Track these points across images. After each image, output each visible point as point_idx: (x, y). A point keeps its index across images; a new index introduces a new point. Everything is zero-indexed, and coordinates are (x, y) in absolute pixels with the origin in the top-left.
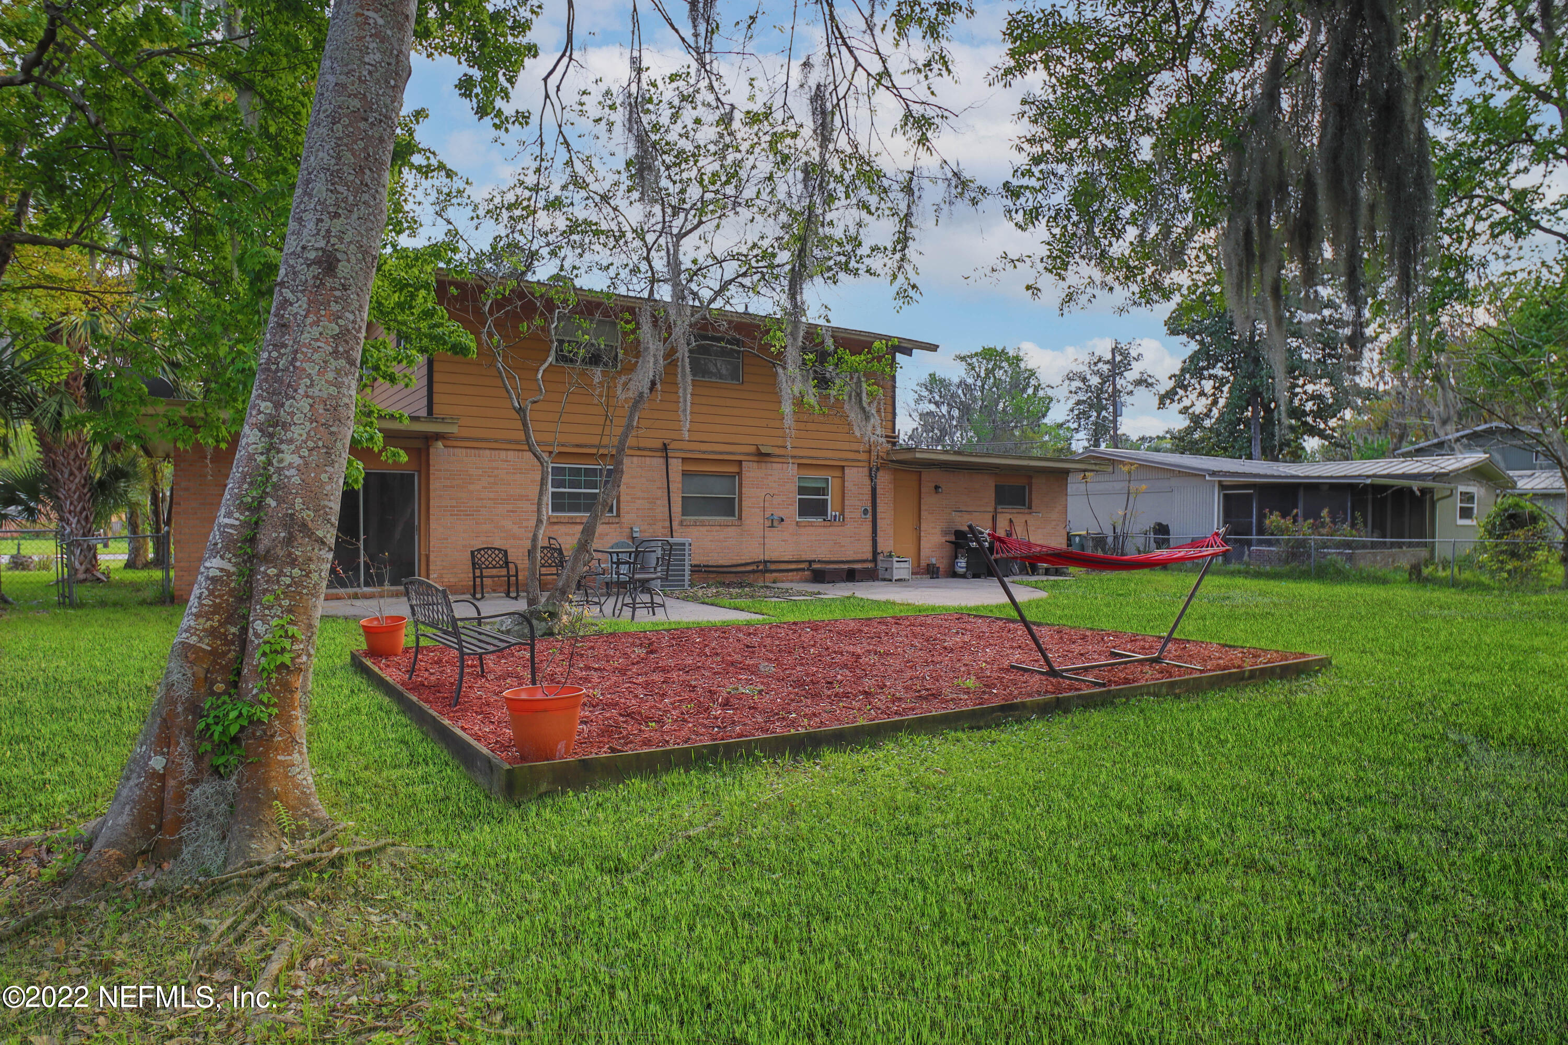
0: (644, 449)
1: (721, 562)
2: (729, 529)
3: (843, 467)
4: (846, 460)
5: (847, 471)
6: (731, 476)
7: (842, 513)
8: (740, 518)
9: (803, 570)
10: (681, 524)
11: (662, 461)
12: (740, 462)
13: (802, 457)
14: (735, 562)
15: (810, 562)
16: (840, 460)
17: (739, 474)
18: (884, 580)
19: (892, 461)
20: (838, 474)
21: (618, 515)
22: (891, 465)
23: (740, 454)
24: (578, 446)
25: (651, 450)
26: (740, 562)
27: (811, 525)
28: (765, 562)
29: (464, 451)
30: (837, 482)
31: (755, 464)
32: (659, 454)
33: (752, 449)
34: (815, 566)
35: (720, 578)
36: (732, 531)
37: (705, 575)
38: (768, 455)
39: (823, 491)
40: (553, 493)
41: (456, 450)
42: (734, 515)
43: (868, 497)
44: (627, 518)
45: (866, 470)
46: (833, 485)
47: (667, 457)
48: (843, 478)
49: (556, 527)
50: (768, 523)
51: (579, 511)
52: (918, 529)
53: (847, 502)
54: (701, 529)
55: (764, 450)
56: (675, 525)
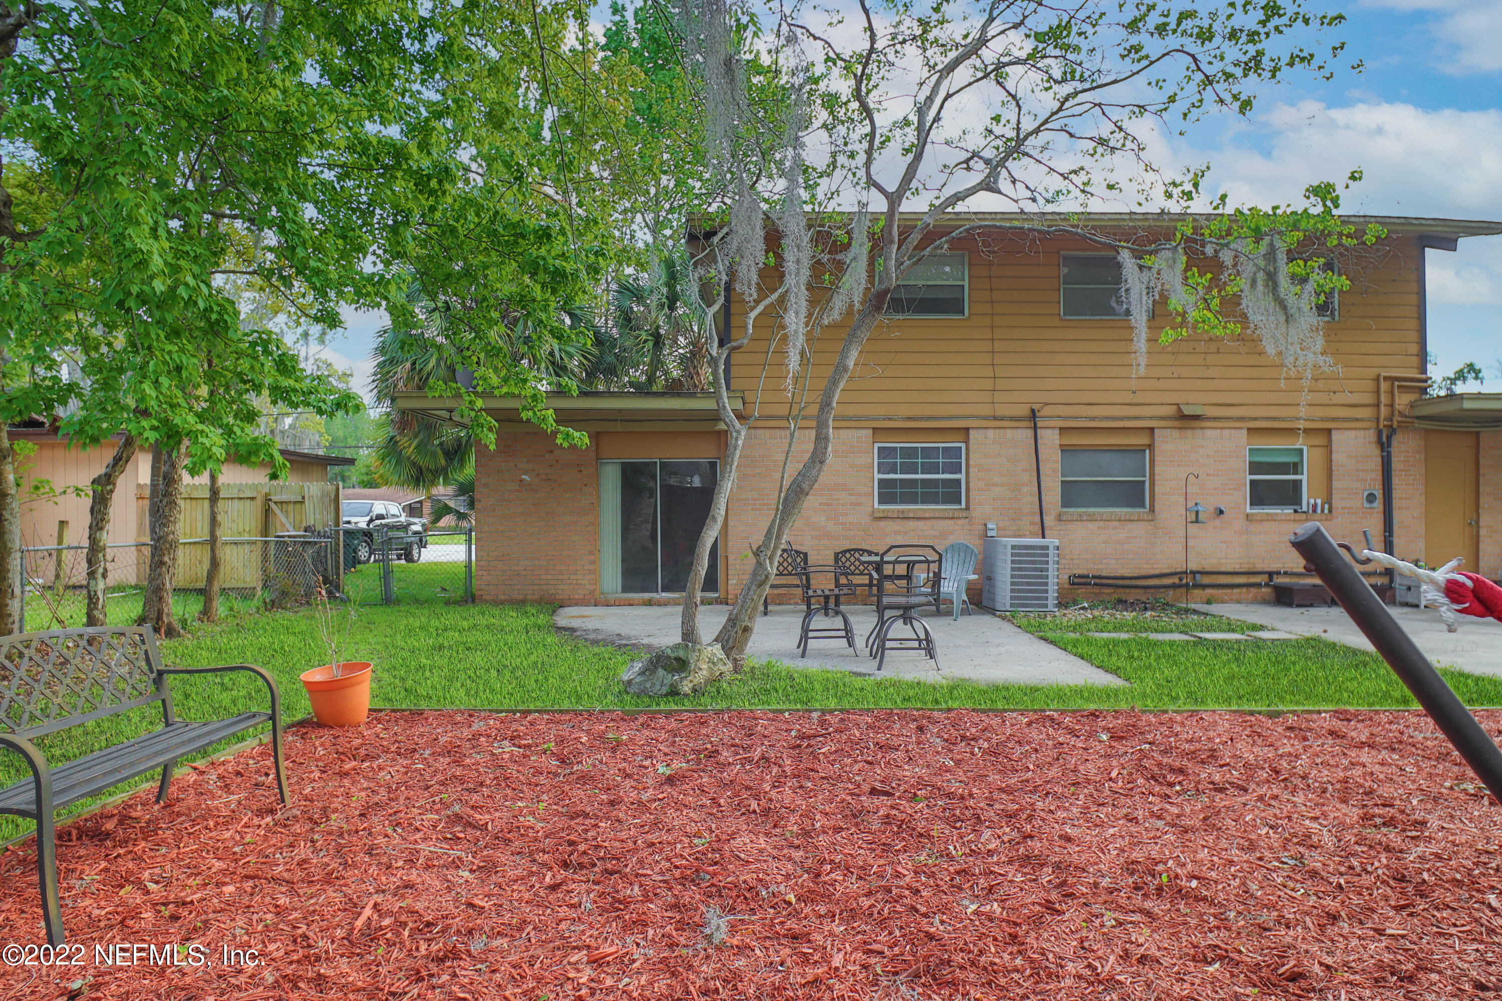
0: (1002, 419)
1: (1121, 572)
2: (1135, 525)
3: (1329, 431)
4: (1333, 419)
5: (1335, 436)
6: (1139, 451)
7: (1329, 501)
8: (1152, 510)
9: (1258, 585)
10: (1059, 518)
11: (1030, 433)
12: (1152, 430)
13: (1255, 419)
14: (1143, 572)
15: (1271, 574)
16: (1322, 419)
17: (1151, 446)
18: (1407, 605)
19: (1418, 418)
20: (1319, 440)
21: (968, 508)
22: (1418, 424)
23: (1151, 418)
24: (910, 419)
25: (1012, 419)
26: (1151, 572)
27: (1271, 518)
28: (1194, 573)
29: (768, 431)
30: (1319, 453)
31: (1176, 433)
32: (1025, 424)
33: (1170, 410)
34: (1279, 580)
35: (1122, 594)
36: (1139, 529)
37: (1096, 590)
38: (1197, 417)
39: (1296, 468)
40: (881, 481)
41: (758, 432)
42: (1143, 505)
43: (1378, 476)
44: (978, 511)
45: (1371, 435)
46: (1311, 459)
47: (1035, 428)
48: (1329, 447)
49: (882, 524)
50: (1193, 517)
51: (915, 502)
52: (1475, 524)
53: (1335, 484)
54: (1091, 525)
55: (1187, 411)
56: (1049, 520)
